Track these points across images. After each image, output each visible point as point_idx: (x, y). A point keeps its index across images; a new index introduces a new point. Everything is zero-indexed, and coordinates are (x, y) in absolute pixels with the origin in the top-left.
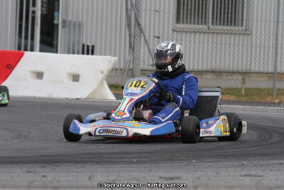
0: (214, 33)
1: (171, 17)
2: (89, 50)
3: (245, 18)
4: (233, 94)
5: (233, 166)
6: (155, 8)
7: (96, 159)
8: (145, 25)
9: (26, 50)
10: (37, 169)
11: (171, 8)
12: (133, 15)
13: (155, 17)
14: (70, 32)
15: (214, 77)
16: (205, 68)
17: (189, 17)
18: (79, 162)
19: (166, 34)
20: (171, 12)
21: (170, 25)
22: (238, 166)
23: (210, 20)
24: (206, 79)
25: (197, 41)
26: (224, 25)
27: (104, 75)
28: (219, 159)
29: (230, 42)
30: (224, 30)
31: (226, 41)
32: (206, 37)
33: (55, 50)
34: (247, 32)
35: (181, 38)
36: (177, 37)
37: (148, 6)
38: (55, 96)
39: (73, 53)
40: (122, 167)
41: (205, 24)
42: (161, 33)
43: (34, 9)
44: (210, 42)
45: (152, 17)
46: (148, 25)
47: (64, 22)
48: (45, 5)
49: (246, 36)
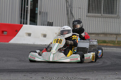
0: (104, 17)
1: (86, 10)
2: (50, 24)
3: (117, 11)
4: (112, 43)
5: (112, 74)
6: (79, 6)
7: (53, 71)
8: (75, 14)
9: (24, 24)
10: (28, 74)
11: (86, 6)
12: (69, 10)
13: (79, 10)
14: (42, 17)
15: (104, 36)
16: (100, 32)
17: (93, 10)
18: (46, 72)
19: (83, 18)
20: (86, 8)
21: (85, 14)
22: (114, 74)
23: (102, 12)
24: (100, 37)
25: (97, 21)
26: (108, 14)
27: (57, 35)
28: (106, 71)
29: (111, 21)
30: (108, 16)
31: (109, 21)
32: (100, 19)
33: (36, 24)
34: (118, 17)
35: (90, 19)
36: (88, 19)
37: (76, 6)
38: (36, 43)
39: (44, 25)
40: (64, 74)
41: (100, 13)
42: (81, 17)
43: (27, 6)
44: (102, 21)
45: (78, 10)
46: (76, 14)
47: (40, 12)
48: (32, 5)
49: (118, 19)
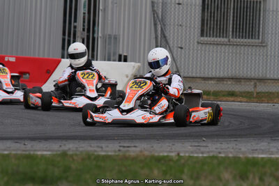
0: (234, 45)
1: (196, 30)
4: (246, 97)
11: (196, 23)
13: (182, 30)
19: (191, 45)
20: (196, 26)
21: (196, 38)
23: (231, 33)
30: (243, 42)
35: (205, 49)
36: (201, 48)
37: (176, 21)
41: (226, 37)
43: (75, 24)
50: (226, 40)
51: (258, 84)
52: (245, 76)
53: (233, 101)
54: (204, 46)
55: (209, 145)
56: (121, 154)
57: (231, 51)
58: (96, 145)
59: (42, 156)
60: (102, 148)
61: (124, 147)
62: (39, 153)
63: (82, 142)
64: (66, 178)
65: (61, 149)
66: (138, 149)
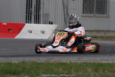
12: (66, 11)
23: (95, 12)
27: (53, 31)
37: (71, 7)
43: (31, 9)
49: (108, 18)
50: (93, 15)
51: (106, 33)
52: (101, 30)
53: (96, 40)
54: (84, 17)
55: (84, 58)
56: (47, 62)
57: (93, 19)
58: (37, 58)
59: (15, 63)
60: (40, 59)
61: (49, 59)
62: (13, 62)
63: (32, 57)
64: (24, 72)
65: (23, 60)
66: (54, 60)
